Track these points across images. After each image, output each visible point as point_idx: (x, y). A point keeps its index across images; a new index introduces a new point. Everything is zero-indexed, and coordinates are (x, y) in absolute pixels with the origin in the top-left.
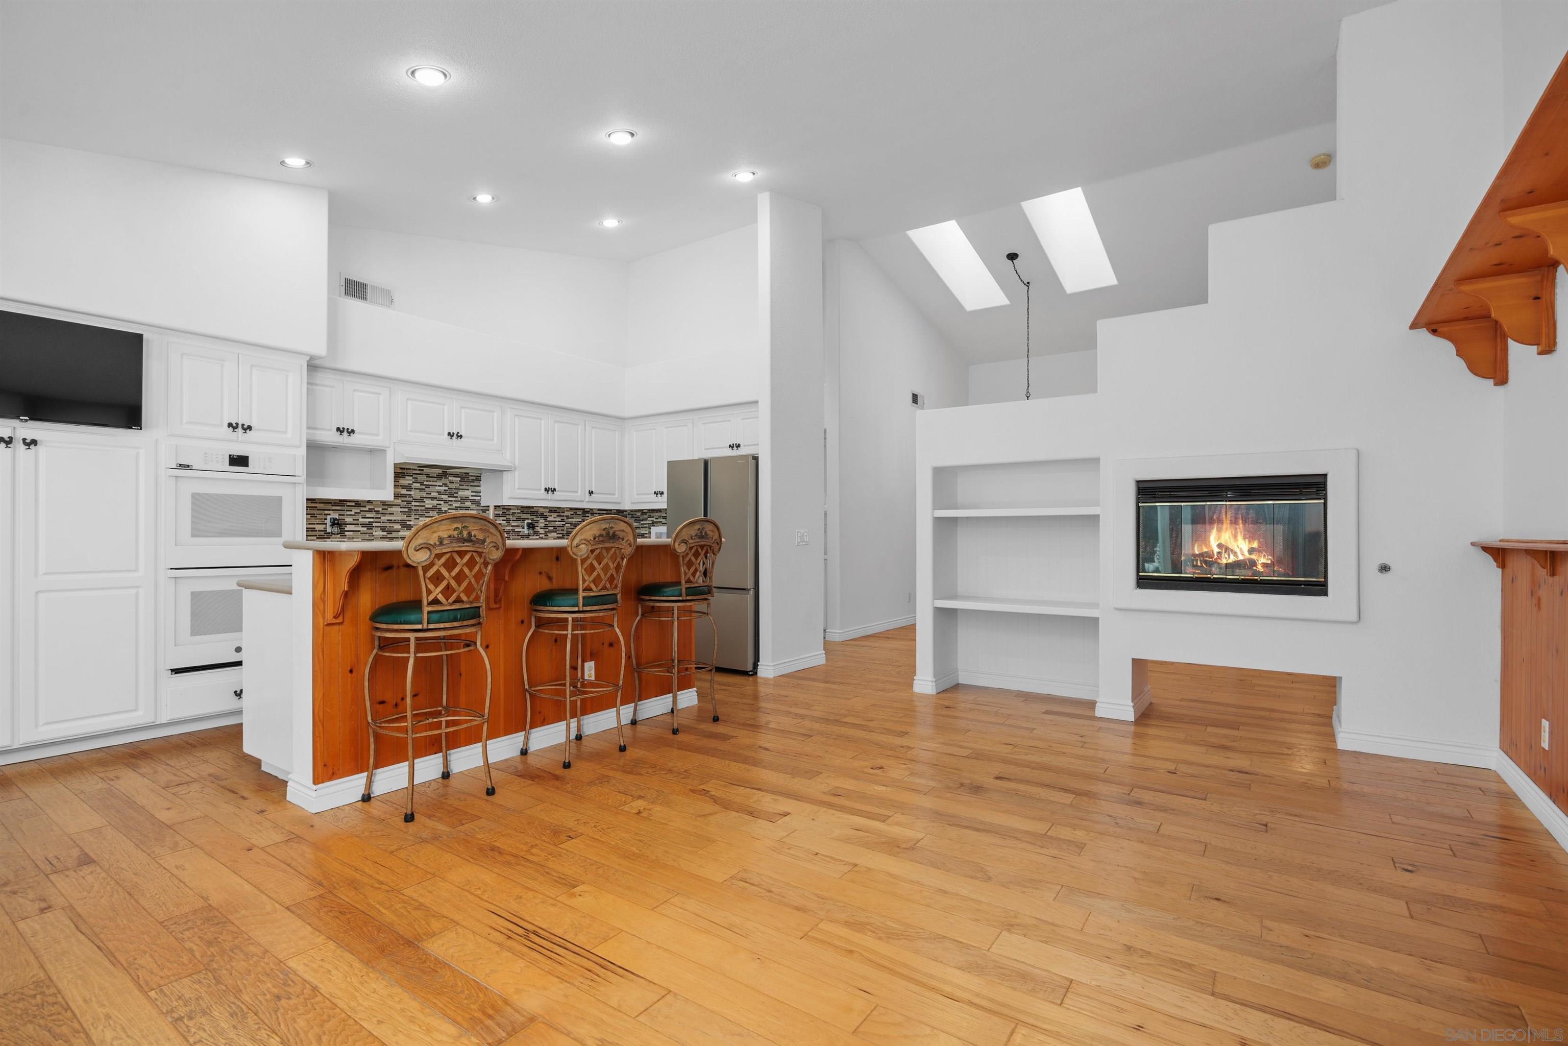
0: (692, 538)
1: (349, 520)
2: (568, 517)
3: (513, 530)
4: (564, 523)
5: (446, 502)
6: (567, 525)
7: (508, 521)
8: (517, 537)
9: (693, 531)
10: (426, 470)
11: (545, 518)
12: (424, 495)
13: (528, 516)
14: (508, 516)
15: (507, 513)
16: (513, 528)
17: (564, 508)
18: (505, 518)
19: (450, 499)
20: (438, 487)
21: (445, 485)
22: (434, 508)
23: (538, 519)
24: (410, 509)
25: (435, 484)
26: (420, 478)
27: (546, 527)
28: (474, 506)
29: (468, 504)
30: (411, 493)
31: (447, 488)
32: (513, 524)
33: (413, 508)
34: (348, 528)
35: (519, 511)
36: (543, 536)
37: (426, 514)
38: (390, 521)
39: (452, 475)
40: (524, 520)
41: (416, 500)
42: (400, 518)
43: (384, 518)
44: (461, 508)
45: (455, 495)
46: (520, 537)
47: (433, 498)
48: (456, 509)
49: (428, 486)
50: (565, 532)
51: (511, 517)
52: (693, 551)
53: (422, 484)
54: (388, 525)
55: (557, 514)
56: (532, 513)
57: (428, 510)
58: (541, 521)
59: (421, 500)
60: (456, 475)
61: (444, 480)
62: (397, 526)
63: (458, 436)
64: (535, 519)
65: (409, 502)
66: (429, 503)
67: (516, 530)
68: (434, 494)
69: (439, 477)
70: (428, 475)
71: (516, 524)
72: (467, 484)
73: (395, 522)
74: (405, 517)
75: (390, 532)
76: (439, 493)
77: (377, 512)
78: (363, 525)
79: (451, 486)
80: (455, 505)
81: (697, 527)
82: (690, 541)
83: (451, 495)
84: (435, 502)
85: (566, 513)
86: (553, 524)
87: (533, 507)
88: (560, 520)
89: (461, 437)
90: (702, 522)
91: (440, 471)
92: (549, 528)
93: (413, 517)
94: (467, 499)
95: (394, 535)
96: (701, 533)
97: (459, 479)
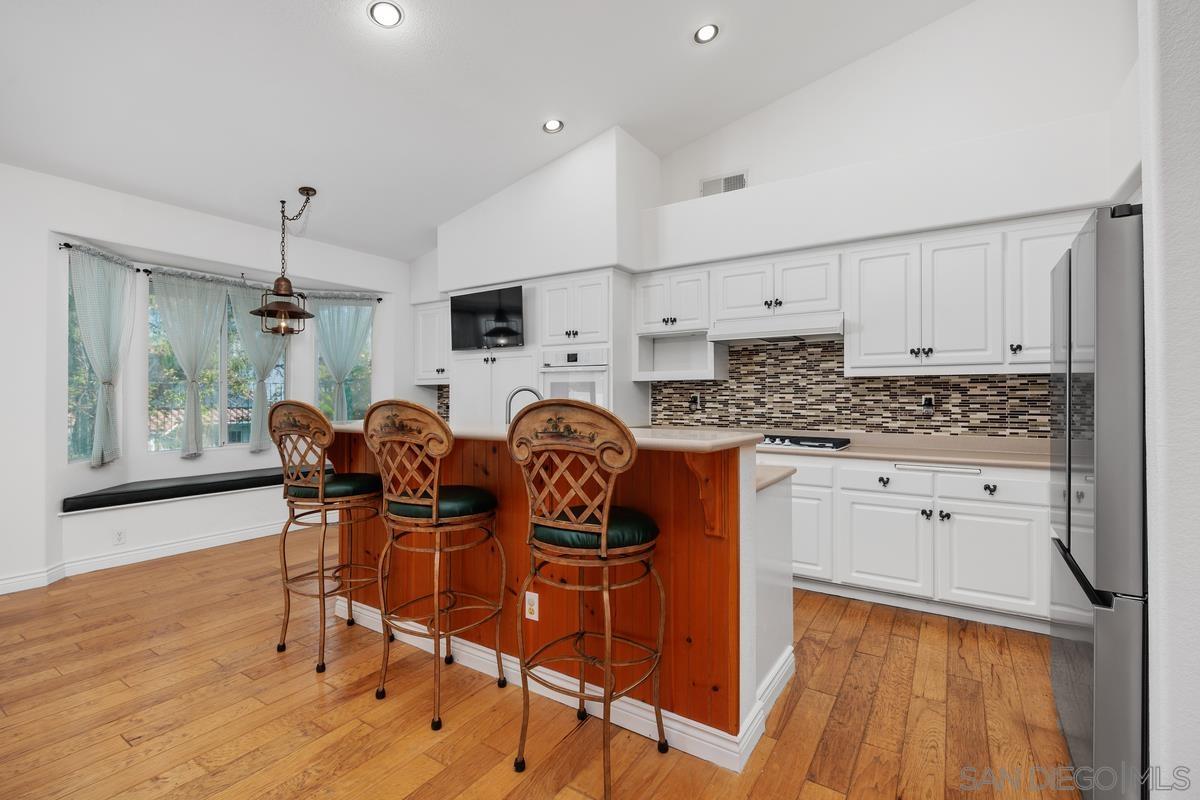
0: (537, 436)
1: (708, 398)
2: (1013, 389)
3: (903, 409)
4: (1005, 398)
5: (803, 376)
6: (1010, 401)
7: (894, 396)
8: (908, 418)
9: (538, 422)
10: (781, 344)
11: (963, 391)
12: (779, 370)
13: (929, 389)
14: (893, 390)
15: (892, 385)
16: (902, 405)
17: (1004, 376)
18: (888, 393)
19: (809, 373)
20: (796, 360)
21: (804, 358)
22: (789, 384)
23: (949, 393)
24: (764, 386)
25: (791, 357)
26: (774, 353)
27: (964, 404)
28: (840, 380)
29: (833, 377)
30: (766, 369)
31: (805, 361)
32: (901, 401)
33: (767, 385)
34: (708, 405)
35: (913, 383)
36: (959, 416)
37: (782, 391)
38: (744, 398)
39: (811, 346)
40: (920, 394)
41: (770, 377)
42: (753, 396)
43: (739, 396)
44: (824, 383)
45: (816, 368)
46: (913, 418)
47: (788, 374)
48: (817, 383)
49: (783, 361)
50: (1007, 412)
51: (898, 391)
52: (543, 459)
53: (776, 359)
54: (742, 402)
55: (988, 385)
56: (936, 385)
57: (783, 386)
58: (953, 396)
59: (776, 376)
60: (816, 346)
61: (802, 353)
62: (751, 404)
63: (776, 303)
64: (942, 392)
65: (763, 379)
66: (784, 379)
67: (907, 408)
68: (789, 369)
69: (796, 350)
70: (783, 349)
71: (906, 401)
72: (832, 354)
73: (749, 399)
74: (758, 394)
75: (744, 409)
76: (796, 367)
77: (732, 390)
78: (720, 402)
79: (810, 358)
80: (815, 379)
81: (546, 415)
82: (535, 442)
83: (810, 368)
84: (792, 377)
85: (1010, 383)
86: (978, 400)
87: (938, 377)
88: (995, 393)
89: (780, 303)
90: (556, 408)
91: (797, 343)
92: (971, 406)
93: (767, 394)
94: (831, 371)
95: (748, 412)
96: (556, 427)
97: (820, 349)
